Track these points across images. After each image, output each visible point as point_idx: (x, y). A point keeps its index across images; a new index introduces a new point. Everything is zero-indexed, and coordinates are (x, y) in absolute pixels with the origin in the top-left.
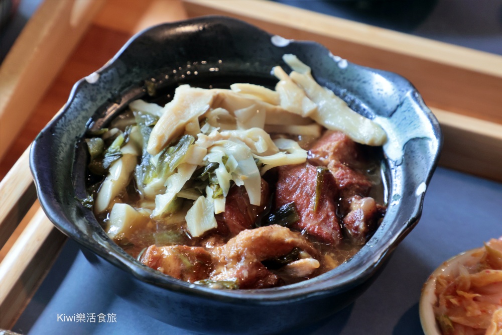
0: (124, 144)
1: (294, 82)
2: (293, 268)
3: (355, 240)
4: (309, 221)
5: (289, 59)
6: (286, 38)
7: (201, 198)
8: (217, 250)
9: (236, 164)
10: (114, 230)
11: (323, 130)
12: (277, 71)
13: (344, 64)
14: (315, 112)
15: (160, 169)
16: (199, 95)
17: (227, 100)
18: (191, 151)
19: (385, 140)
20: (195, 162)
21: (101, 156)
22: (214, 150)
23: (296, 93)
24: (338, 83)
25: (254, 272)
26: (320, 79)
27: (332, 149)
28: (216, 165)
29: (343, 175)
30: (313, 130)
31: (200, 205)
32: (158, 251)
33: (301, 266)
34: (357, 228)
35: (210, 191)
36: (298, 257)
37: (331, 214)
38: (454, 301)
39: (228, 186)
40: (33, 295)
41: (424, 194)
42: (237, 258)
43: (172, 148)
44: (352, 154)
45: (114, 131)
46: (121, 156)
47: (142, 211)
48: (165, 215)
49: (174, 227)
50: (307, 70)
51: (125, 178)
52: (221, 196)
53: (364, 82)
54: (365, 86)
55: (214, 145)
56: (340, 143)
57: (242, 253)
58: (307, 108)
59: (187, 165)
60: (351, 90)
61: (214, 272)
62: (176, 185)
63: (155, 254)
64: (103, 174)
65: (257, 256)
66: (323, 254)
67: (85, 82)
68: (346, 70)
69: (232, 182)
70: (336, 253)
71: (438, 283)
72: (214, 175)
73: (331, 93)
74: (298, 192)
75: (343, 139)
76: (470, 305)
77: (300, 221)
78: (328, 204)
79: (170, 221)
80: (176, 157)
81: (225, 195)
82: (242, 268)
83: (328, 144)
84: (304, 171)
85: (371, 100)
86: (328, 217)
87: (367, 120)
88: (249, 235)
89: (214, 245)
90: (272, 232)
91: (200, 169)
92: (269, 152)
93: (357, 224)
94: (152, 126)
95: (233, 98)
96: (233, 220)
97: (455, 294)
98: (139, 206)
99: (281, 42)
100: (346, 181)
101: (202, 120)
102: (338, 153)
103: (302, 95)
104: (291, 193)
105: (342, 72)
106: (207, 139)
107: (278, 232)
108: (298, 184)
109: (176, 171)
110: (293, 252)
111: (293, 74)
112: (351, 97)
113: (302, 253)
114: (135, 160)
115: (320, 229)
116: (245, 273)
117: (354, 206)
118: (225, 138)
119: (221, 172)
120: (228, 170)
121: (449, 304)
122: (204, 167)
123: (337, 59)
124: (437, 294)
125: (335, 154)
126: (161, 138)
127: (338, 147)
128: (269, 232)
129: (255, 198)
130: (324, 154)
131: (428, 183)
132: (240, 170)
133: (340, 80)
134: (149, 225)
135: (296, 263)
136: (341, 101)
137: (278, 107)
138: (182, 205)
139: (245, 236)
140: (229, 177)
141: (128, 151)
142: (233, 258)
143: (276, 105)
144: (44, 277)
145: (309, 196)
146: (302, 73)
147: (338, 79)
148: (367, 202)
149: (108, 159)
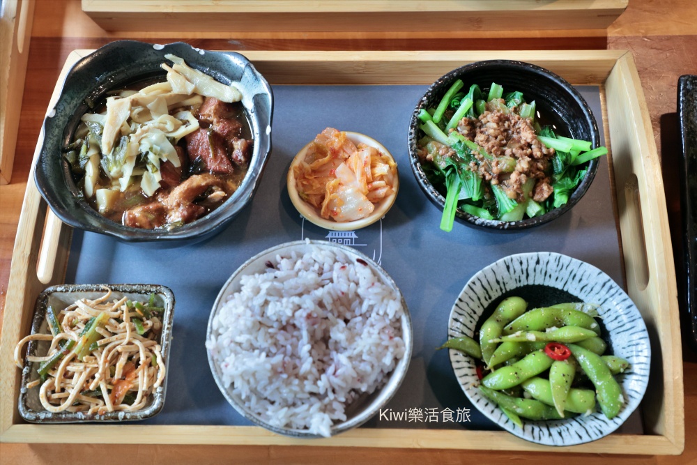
0: (88, 150)
1: (177, 72)
2: (211, 198)
3: (241, 167)
4: (212, 165)
5: (169, 56)
6: (162, 44)
7: (145, 173)
8: (165, 201)
9: (158, 148)
10: (102, 208)
11: (204, 98)
12: (164, 66)
13: (202, 52)
14: (196, 89)
15: (115, 162)
16: (121, 104)
17: (140, 101)
18: (130, 148)
19: (241, 97)
20: (134, 154)
21: (77, 162)
22: (143, 142)
23: (180, 79)
24: (203, 65)
25: (190, 210)
26: (191, 64)
27: (212, 112)
28: (147, 153)
29: (223, 127)
30: (197, 100)
31: (146, 177)
32: (132, 214)
33: (215, 196)
34: (240, 161)
35: (149, 167)
36: (212, 191)
37: (223, 156)
38: (305, 183)
39: (159, 162)
40: (70, 248)
41: (271, 133)
42: (178, 205)
43: (117, 148)
44: (225, 110)
45: (78, 141)
46: (89, 159)
47: (114, 189)
48: (129, 187)
49: (136, 193)
50: (181, 61)
51: (97, 171)
52: (157, 171)
53: (218, 61)
54: (220, 63)
55: (142, 138)
56: (215, 107)
57: (180, 202)
58: (190, 89)
59: (130, 157)
60: (213, 68)
61: (168, 216)
62: (128, 170)
63: (131, 216)
64: (82, 173)
65: (189, 201)
66: (226, 182)
67: (48, 118)
68: (205, 55)
69: (160, 160)
70: (233, 179)
71: (295, 172)
72: (147, 158)
73: (201, 73)
74: (200, 148)
75: (217, 103)
76: (313, 182)
77: (207, 166)
78: (219, 151)
79: (132, 189)
80: (122, 154)
81: (159, 169)
82: (183, 210)
83: (209, 109)
84: (199, 134)
85: (226, 72)
86: (222, 159)
87: (227, 87)
88: (180, 191)
89: (163, 197)
90: (192, 183)
91: (139, 156)
92: (176, 128)
93: (239, 158)
94: (101, 134)
95: (143, 98)
96: (169, 180)
97: (304, 178)
98: (111, 185)
99: (160, 47)
100: (226, 131)
101: (129, 121)
102: (217, 112)
103: (184, 80)
104: (197, 150)
105: (202, 56)
106: (136, 136)
107: (196, 180)
108: (199, 143)
109: (125, 162)
110: (208, 189)
111: (174, 66)
112: (213, 72)
113: (214, 188)
114: (98, 156)
115: (219, 167)
116: (185, 213)
117: (235, 146)
118: (147, 131)
119: (151, 157)
120: (155, 154)
121: (303, 185)
122: (141, 154)
123: (197, 50)
124: (296, 178)
125: (215, 114)
126: (109, 144)
127: (216, 109)
128: (191, 184)
129: (177, 163)
130: (209, 116)
131: (271, 126)
132: (162, 151)
133: (203, 62)
134: (121, 195)
135: (212, 195)
136: (209, 77)
137: (172, 93)
138: (136, 179)
139: (178, 191)
140: (157, 158)
141: (92, 153)
142: (176, 206)
143: (170, 91)
144: (72, 235)
145: (207, 149)
146: (180, 64)
147: (202, 62)
148: (242, 142)
149: (82, 163)
